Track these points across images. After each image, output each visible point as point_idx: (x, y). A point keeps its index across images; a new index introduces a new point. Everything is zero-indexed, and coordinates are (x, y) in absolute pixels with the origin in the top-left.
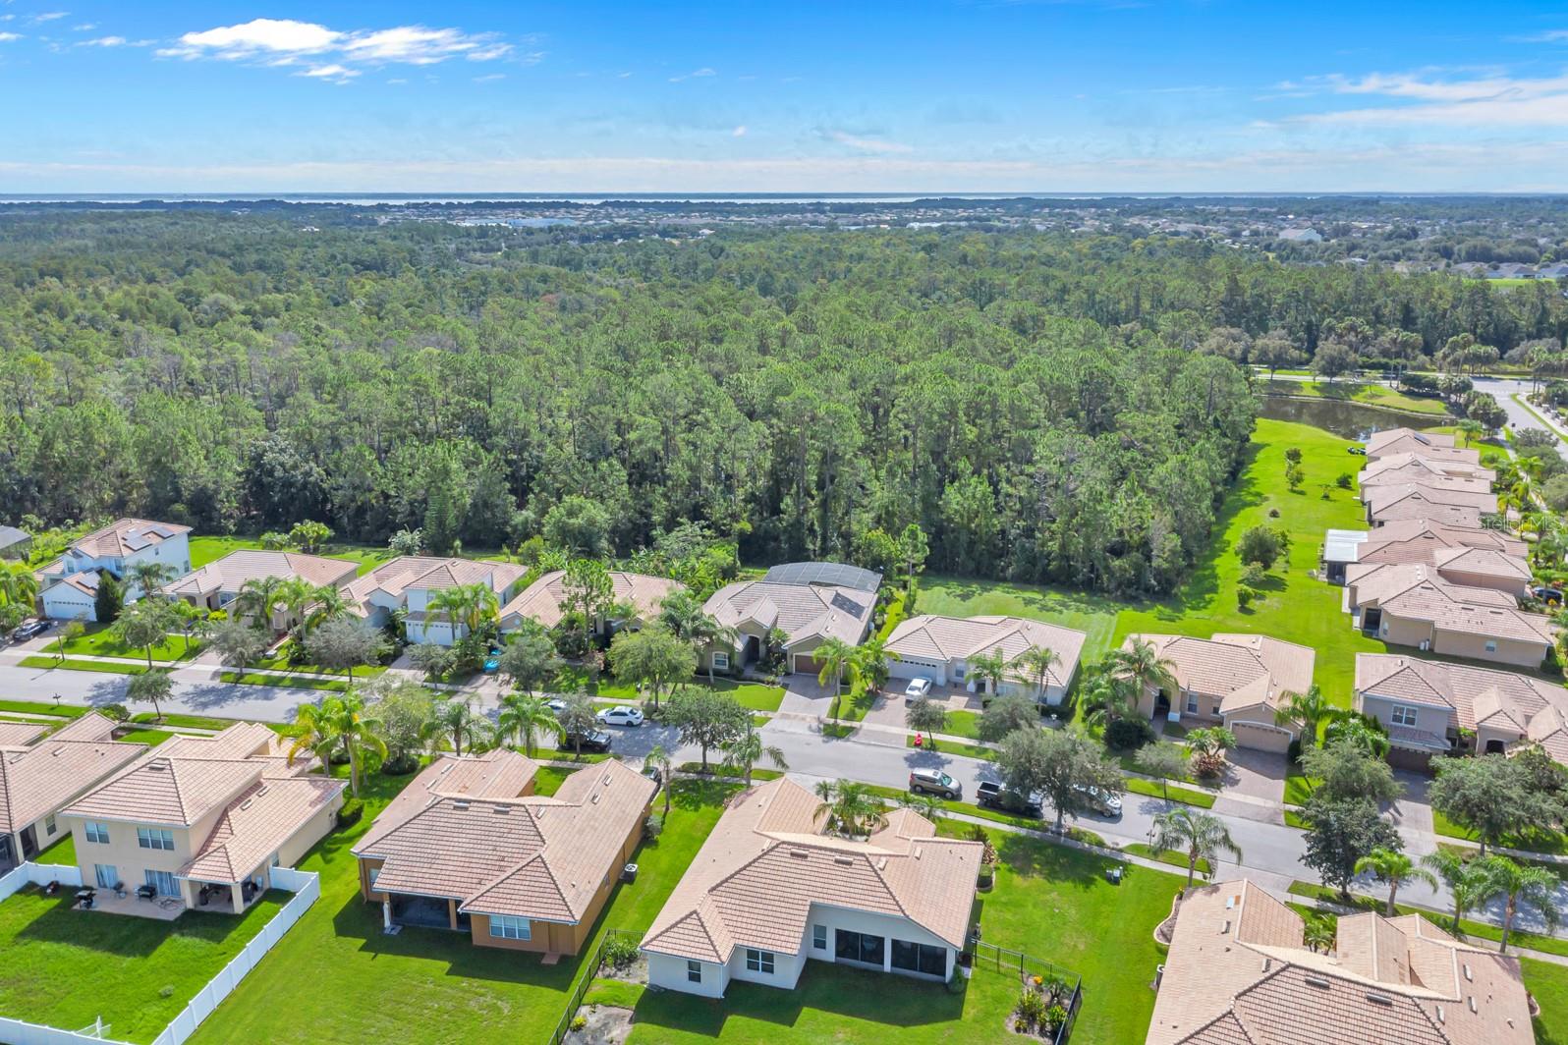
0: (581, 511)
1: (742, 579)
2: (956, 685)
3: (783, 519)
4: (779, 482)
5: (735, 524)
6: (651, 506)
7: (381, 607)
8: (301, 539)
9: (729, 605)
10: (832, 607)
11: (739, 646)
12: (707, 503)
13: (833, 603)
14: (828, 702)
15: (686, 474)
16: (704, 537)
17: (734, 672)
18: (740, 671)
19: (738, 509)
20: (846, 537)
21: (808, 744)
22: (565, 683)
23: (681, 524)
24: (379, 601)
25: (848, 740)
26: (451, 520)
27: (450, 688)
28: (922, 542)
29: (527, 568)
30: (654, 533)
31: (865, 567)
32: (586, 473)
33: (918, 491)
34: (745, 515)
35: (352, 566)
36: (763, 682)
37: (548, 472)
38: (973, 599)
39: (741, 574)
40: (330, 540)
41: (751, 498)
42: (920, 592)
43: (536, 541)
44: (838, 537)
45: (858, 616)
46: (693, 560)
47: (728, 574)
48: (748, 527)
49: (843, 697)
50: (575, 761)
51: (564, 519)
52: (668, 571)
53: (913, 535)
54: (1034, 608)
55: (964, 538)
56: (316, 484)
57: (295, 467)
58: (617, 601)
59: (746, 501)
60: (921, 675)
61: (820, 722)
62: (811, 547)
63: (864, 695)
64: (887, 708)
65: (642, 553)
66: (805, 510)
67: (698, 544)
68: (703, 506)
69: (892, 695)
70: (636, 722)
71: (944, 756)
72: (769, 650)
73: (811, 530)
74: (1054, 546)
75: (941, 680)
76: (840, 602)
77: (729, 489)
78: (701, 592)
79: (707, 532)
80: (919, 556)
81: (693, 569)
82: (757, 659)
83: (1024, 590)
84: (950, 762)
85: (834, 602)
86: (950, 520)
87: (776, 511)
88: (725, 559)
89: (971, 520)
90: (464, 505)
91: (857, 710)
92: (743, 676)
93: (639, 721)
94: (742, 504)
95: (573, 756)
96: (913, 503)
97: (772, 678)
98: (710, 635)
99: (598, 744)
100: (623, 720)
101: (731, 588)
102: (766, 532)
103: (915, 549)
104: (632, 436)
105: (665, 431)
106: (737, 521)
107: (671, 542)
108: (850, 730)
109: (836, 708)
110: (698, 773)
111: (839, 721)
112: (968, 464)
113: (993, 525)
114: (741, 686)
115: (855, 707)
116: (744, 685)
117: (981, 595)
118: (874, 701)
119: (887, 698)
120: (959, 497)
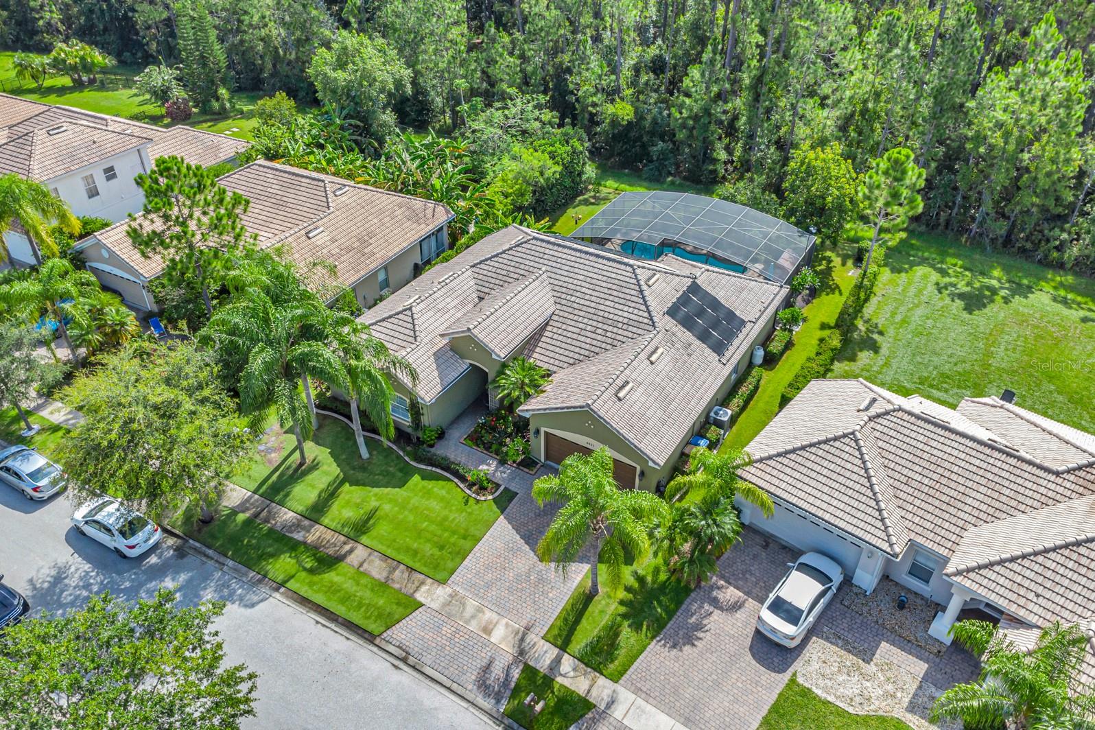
2: (904, 601)
5: (608, 106)
10: (669, 323)
13: (672, 312)
18: (431, 439)
28: (912, 188)
33: (933, 78)
36: (463, 476)
38: (990, 310)
42: (886, 274)
45: (719, 348)
48: (627, 112)
53: (897, 171)
55: (1000, 178)
61: (521, 654)
64: (706, 639)
69: (731, 594)
73: (731, 130)
80: (900, 214)
82: (486, 410)
85: (675, 309)
86: (980, 139)
89: (1024, 144)
91: (626, 631)
92: (432, 451)
96: (917, 99)
103: (895, 200)
108: (576, 711)
109: (581, 604)
111: (566, 663)
112: (1054, 30)
113: (1068, 161)
114: (416, 478)
115: (625, 616)
116: (426, 476)
117: (1006, 300)
118: (679, 604)
119: (715, 602)
120: (1014, 97)
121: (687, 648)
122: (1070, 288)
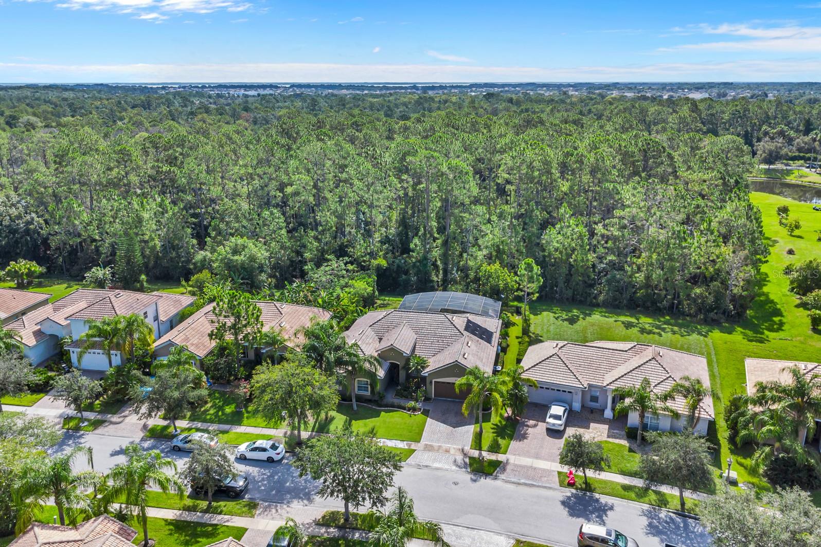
0: (243, 250)
1: (380, 307)
2: (592, 411)
3: (413, 257)
4: (406, 228)
5: (373, 261)
6: (304, 246)
7: (50, 335)
8: (14, 275)
9: (370, 332)
10: (465, 333)
11: (381, 373)
12: (351, 244)
14: (469, 430)
15: (333, 220)
16: (347, 271)
17: (376, 398)
18: (382, 397)
19: (375, 249)
20: (464, 270)
21: (456, 484)
22: (212, 411)
23: (328, 260)
24: (48, 330)
25: (496, 478)
26: (138, 258)
27: (99, 417)
28: (537, 274)
29: (195, 298)
30: (306, 267)
31: (484, 295)
32: (251, 220)
34: (381, 253)
35: (43, 297)
36: (404, 408)
37: (222, 220)
38: (579, 323)
39: (379, 302)
40: (41, 275)
41: (386, 240)
42: (533, 317)
43: (205, 275)
44: (457, 271)
45: (489, 340)
46: (338, 290)
47: (368, 302)
48: (384, 263)
49: (484, 424)
50: (206, 511)
51: (229, 256)
52: (315, 300)
53: (529, 268)
54: (635, 330)
55: (564, 270)
56: (35, 231)
57: (19, 217)
58: (265, 330)
59: (382, 242)
60: (559, 402)
61: (465, 455)
62: (435, 279)
63: (504, 423)
64: (530, 436)
65: (295, 285)
66: (430, 250)
67: (343, 277)
68: (346, 246)
69: (531, 422)
70: (277, 458)
71: (604, 499)
72: (409, 377)
74: (640, 277)
75: (577, 406)
76: (472, 328)
77: (368, 234)
78: (345, 320)
79: (350, 267)
80: (534, 286)
81: (338, 297)
82: (397, 384)
83: (619, 314)
84: (612, 508)
85: (467, 329)
87: (406, 250)
88: (366, 289)
89: (570, 256)
90: (155, 246)
91: (500, 441)
92: (385, 401)
93: (280, 457)
94: (379, 245)
95: (204, 504)
97: (412, 404)
98: (353, 364)
99: (232, 489)
100: (263, 456)
101: (373, 316)
102: (398, 266)
103: (531, 279)
104: (289, 190)
105: (315, 186)
106: (375, 259)
107: (320, 275)
108: (496, 465)
109: (478, 437)
110: (340, 528)
111: (484, 454)
112: (568, 209)
113: (588, 260)
114: (383, 413)
115: (497, 436)
116: (386, 412)
117: (584, 319)
118: (515, 429)
119: (528, 426)
120: (560, 237)
121: (525, 440)
122: (606, 312)
